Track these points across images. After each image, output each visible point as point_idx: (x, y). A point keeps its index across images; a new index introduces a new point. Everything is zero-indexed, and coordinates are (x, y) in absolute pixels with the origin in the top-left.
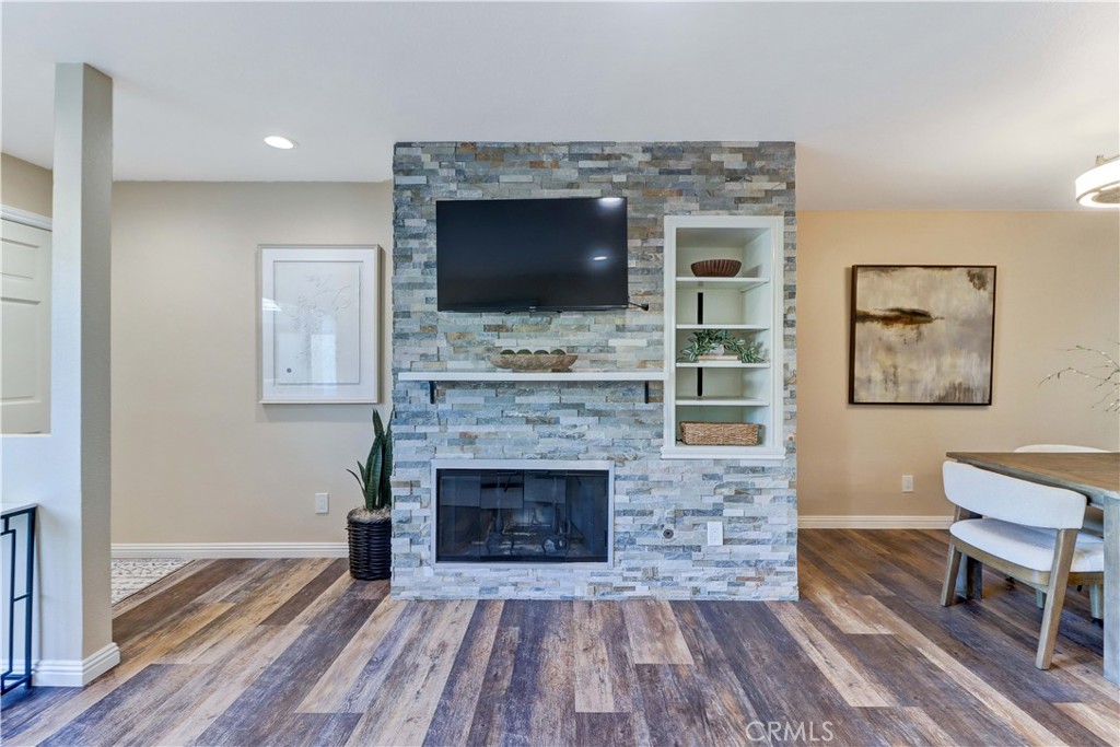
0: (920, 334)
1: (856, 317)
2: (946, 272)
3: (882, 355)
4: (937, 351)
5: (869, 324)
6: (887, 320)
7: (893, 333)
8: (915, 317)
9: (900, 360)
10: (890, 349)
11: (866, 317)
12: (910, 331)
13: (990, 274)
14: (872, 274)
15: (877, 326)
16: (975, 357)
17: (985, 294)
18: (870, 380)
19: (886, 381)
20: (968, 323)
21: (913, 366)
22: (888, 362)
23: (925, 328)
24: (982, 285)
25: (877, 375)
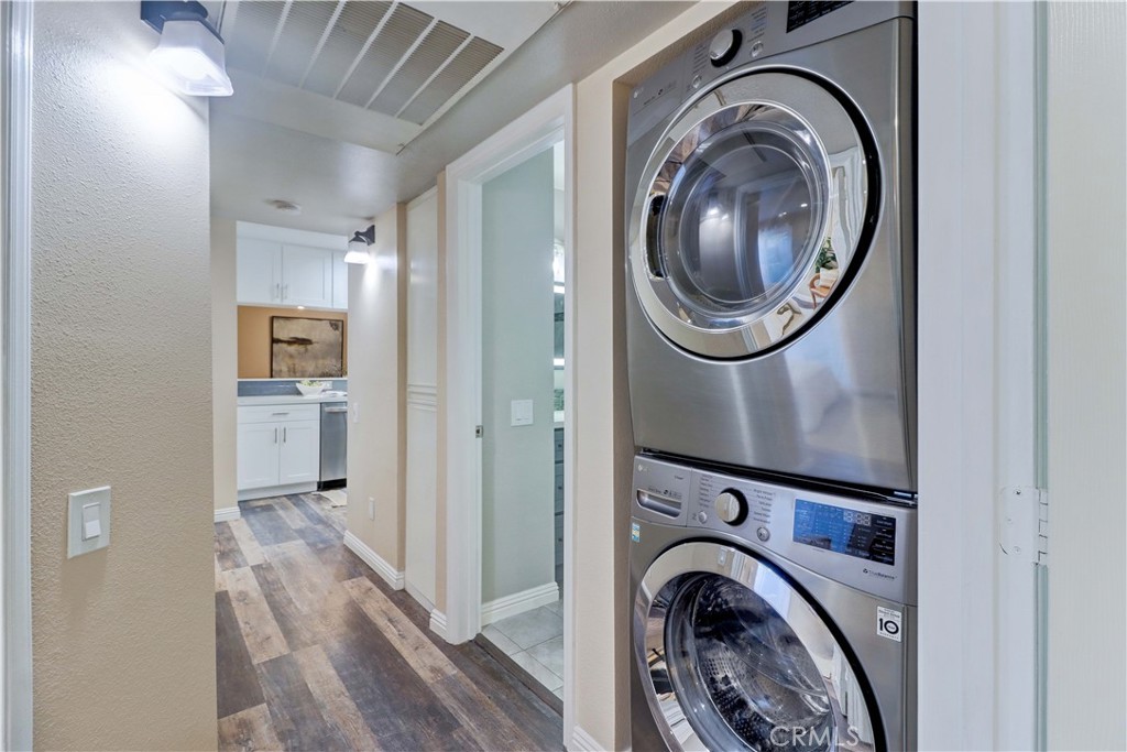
0: (306, 350)
1: (274, 341)
2: (318, 322)
3: (287, 359)
4: (315, 357)
5: (280, 345)
6: (290, 343)
7: (293, 349)
8: (304, 342)
9: (297, 361)
10: (291, 356)
11: (279, 341)
12: (301, 348)
13: (340, 324)
14: (282, 321)
15: (284, 345)
16: (334, 361)
17: (338, 333)
18: (281, 371)
19: (289, 371)
20: (331, 345)
21: (303, 364)
22: (290, 362)
23: (309, 347)
24: (337, 329)
25: (285, 369)
